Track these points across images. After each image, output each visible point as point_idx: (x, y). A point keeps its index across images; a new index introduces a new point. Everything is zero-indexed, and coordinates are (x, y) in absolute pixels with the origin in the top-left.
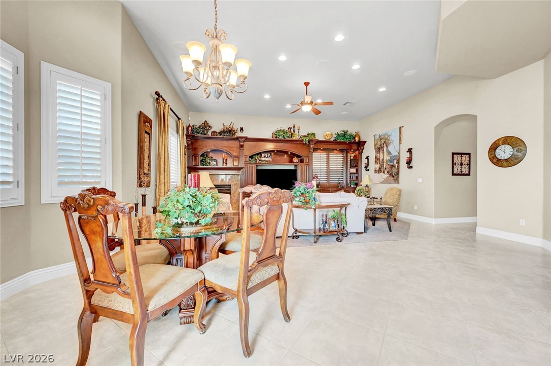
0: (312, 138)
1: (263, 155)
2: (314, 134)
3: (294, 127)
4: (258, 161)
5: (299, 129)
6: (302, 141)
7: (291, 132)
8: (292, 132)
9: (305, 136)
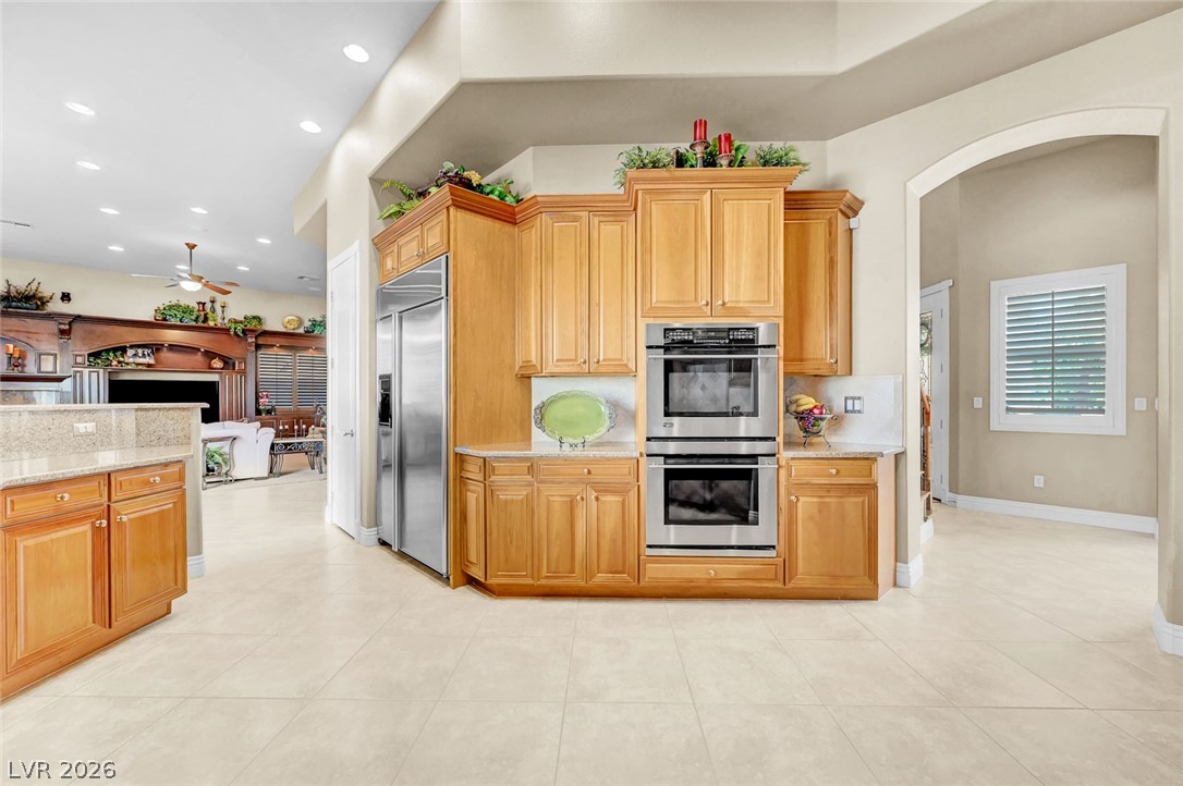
0: (253, 325)
1: (130, 352)
2: (258, 319)
3: (213, 302)
4: (115, 363)
5: (223, 307)
6: (228, 330)
7: (204, 310)
8: (208, 310)
9: (236, 322)
